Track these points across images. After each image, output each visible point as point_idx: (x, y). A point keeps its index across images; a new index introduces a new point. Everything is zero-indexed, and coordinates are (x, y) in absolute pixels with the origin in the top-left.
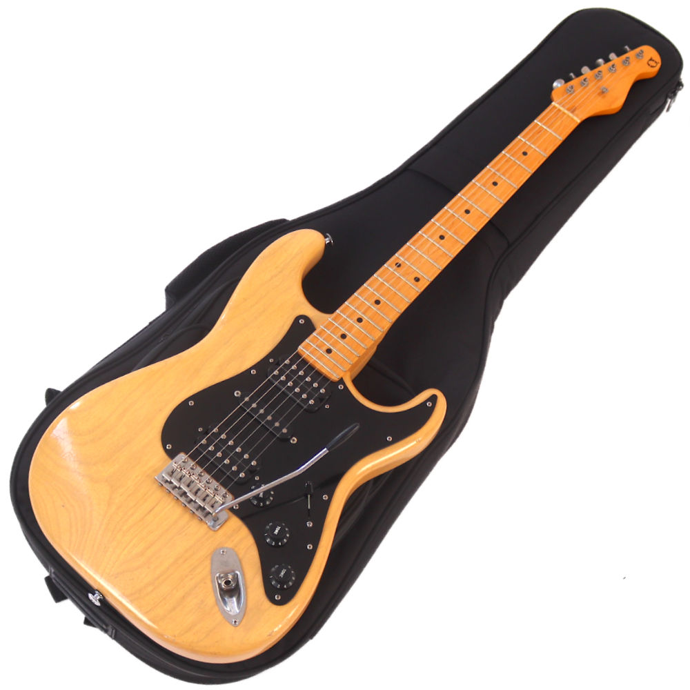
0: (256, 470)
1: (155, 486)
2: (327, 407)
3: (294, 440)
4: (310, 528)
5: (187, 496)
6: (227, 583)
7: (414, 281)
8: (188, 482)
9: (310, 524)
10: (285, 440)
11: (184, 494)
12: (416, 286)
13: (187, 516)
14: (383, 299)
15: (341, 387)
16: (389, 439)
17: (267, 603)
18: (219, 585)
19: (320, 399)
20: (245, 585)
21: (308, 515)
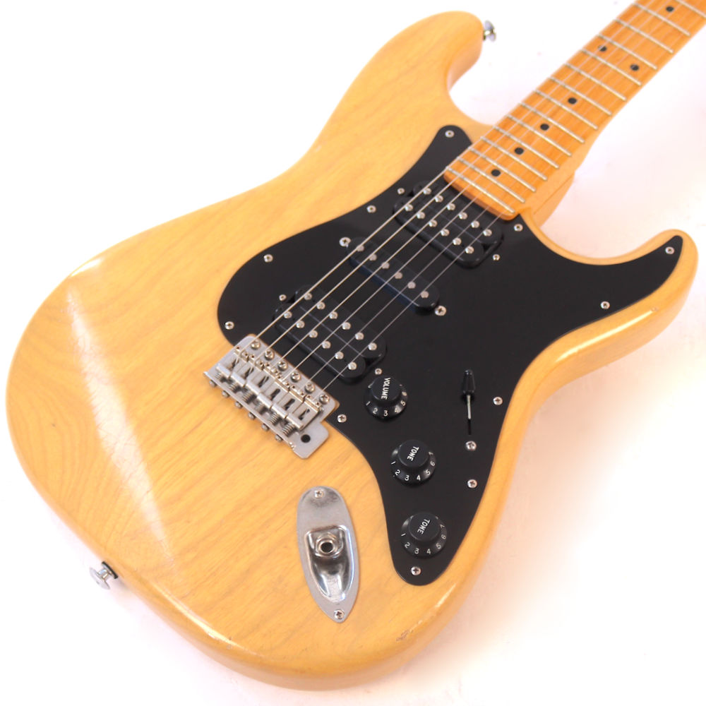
0: (376, 359)
1: (205, 388)
2: (496, 257)
3: (440, 311)
4: (471, 451)
5: (258, 402)
6: (327, 547)
7: (630, 70)
8: (259, 379)
9: (471, 446)
10: (426, 310)
11: (252, 399)
12: (635, 76)
13: (257, 435)
14: (580, 96)
15: (518, 228)
16: (605, 305)
17: (397, 581)
18: (312, 551)
19: (485, 246)
20: (357, 549)
21: (470, 430)
